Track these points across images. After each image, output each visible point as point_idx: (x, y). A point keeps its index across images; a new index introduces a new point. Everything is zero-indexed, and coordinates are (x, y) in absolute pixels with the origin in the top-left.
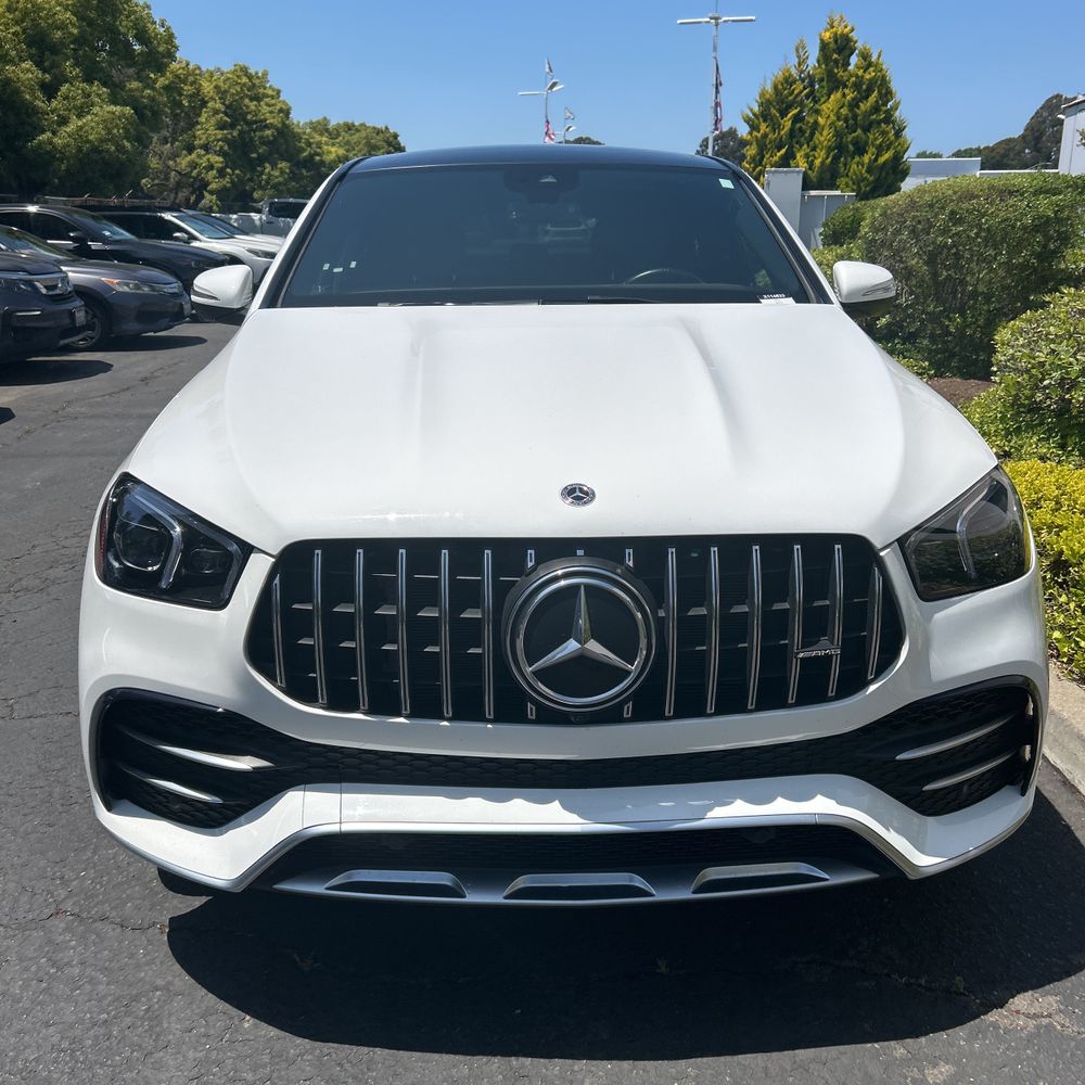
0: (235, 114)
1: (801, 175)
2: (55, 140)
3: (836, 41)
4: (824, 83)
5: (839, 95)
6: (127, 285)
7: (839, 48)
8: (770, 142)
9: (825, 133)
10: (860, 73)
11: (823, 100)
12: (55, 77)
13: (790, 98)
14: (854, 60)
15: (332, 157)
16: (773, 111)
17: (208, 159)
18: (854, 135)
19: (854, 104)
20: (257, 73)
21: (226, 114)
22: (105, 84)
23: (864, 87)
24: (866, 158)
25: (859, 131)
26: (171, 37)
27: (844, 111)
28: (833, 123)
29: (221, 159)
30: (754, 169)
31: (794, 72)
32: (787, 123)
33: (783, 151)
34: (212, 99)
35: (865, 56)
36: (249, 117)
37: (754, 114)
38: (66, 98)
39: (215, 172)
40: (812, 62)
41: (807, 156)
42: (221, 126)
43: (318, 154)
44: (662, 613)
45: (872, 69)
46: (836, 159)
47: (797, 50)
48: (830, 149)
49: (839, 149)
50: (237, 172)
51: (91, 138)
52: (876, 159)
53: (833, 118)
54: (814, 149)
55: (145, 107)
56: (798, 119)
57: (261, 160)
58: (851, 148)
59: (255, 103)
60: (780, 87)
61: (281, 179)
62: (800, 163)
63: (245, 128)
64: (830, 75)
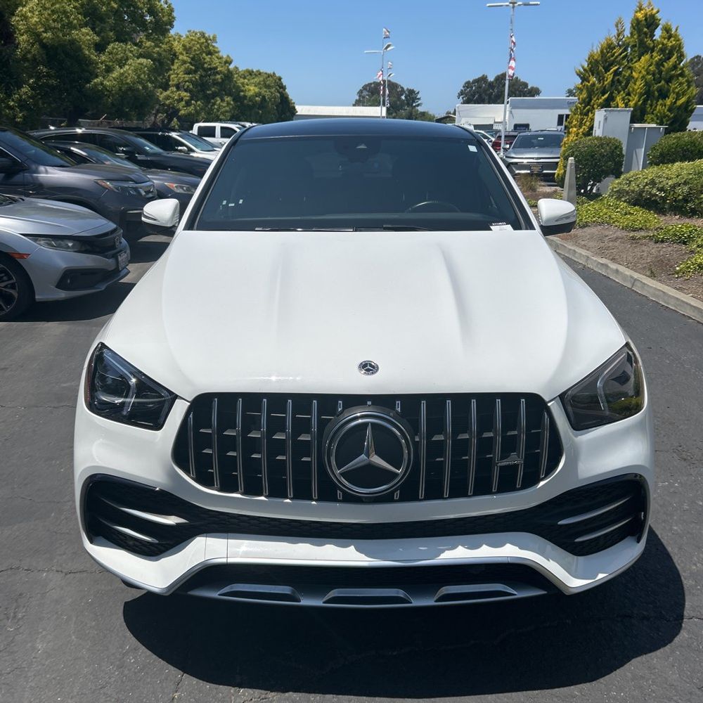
0: (197, 63)
2: (105, 83)
3: (646, 20)
4: (636, 49)
5: (647, 57)
6: (182, 188)
7: (648, 24)
8: (597, 90)
9: (638, 83)
10: (665, 41)
11: (635, 60)
12: (103, 38)
13: (612, 58)
14: (658, 33)
15: (251, 93)
16: (601, 68)
17: (179, 94)
18: (659, 84)
19: (660, 64)
20: (209, 36)
21: (190, 63)
22: (134, 44)
23: (667, 52)
24: (668, 102)
25: (663, 82)
26: (171, 11)
27: (652, 68)
28: (643, 77)
29: (189, 94)
30: (584, 108)
31: (614, 40)
32: (609, 76)
33: (606, 96)
34: (182, 54)
35: (667, 30)
36: (206, 66)
37: (585, 70)
38: (110, 53)
39: (184, 103)
40: (627, 33)
41: (623, 99)
42: (188, 72)
43: (242, 91)
45: (672, 39)
46: (645, 101)
47: (617, 25)
48: (641, 95)
49: (648, 94)
50: (199, 102)
51: (128, 81)
52: (675, 102)
53: (644, 73)
54: (629, 94)
55: (155, 59)
56: (616, 73)
57: (214, 95)
58: (656, 93)
59: (209, 56)
60: (605, 51)
61: (227, 109)
62: (620, 105)
63: (203, 73)
64: (642, 43)
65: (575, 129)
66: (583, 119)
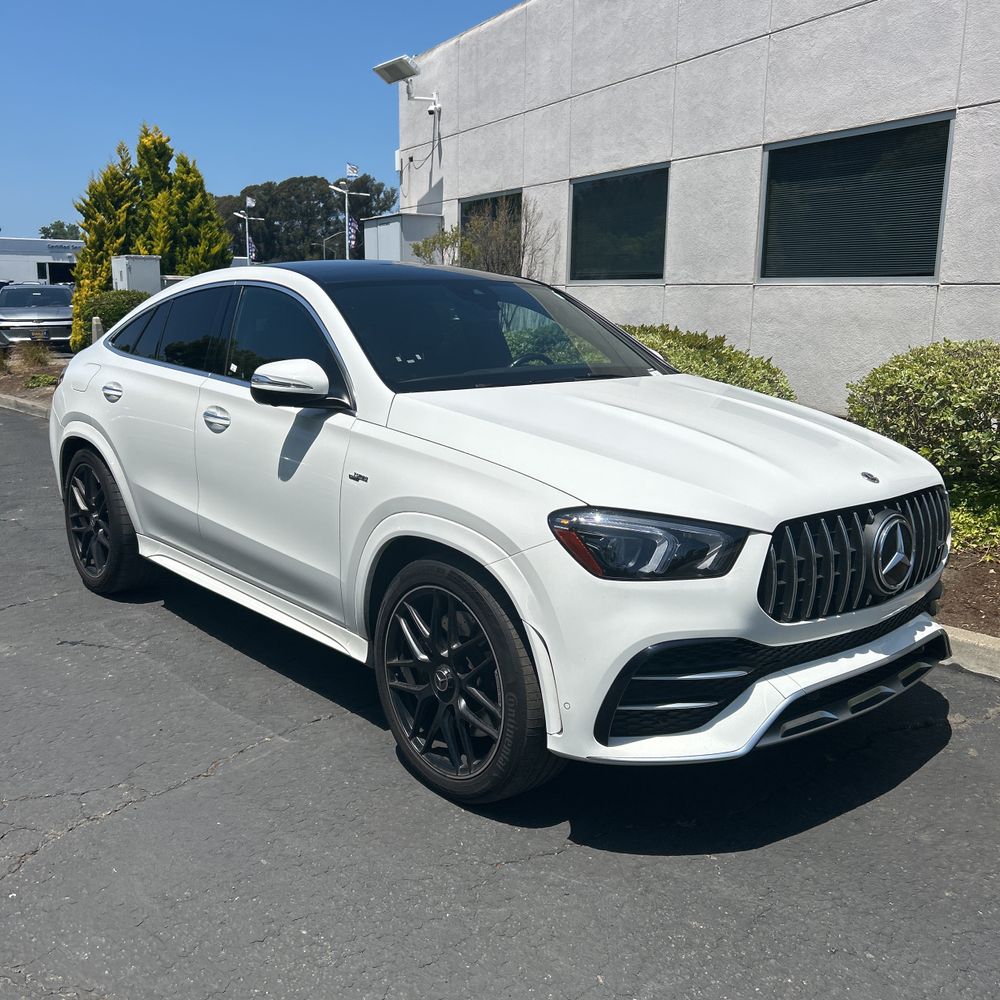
1: (158, 262)
3: (155, 148)
4: (150, 183)
5: (165, 193)
7: (157, 154)
8: (109, 231)
9: (160, 225)
10: (184, 177)
11: (150, 196)
13: (121, 192)
14: (173, 166)
16: (109, 203)
18: (186, 228)
19: (182, 203)
23: (189, 189)
24: (201, 249)
25: (190, 226)
27: (174, 208)
28: (165, 218)
30: (96, 255)
31: (119, 170)
32: (122, 215)
33: (122, 239)
35: (183, 162)
37: (87, 204)
40: (134, 162)
41: (145, 245)
45: (191, 175)
46: (173, 248)
47: (119, 152)
48: (166, 240)
49: (174, 239)
52: (209, 251)
53: (165, 213)
54: (150, 238)
56: (129, 211)
58: (185, 239)
60: (110, 182)
62: (142, 251)
64: (155, 177)
65: (87, 281)
66: (96, 268)
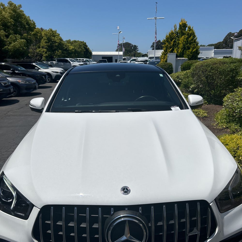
0: (49, 40)
1: (176, 55)
2: (9, 47)
3: (183, 25)
4: (180, 34)
5: (184, 36)
6: (23, 82)
7: (183, 26)
8: (169, 47)
9: (181, 45)
10: (189, 32)
11: (180, 37)
12: (8, 33)
13: (173, 37)
14: (187, 29)
15: (71, 48)
16: (169, 40)
17: (43, 50)
18: (187, 45)
19: (187, 39)
20: (54, 31)
21: (47, 40)
22: (19, 35)
23: (189, 35)
24: (190, 50)
25: (188, 44)
26: (34, 24)
27: (185, 40)
28: (182, 43)
29: (46, 50)
30: (165, 53)
31: (174, 31)
32: (172, 43)
33: (172, 49)
34: (44, 37)
35: (189, 28)
36: (52, 40)
37: (165, 41)
38: (11, 38)
39: (45, 52)
40: (178, 29)
41: (177, 50)
42: (46, 43)
43: (68, 48)
44: (150, 225)
45: (191, 31)
46: (183, 51)
47: (174, 27)
48: (182, 48)
49: (184, 48)
50: (50, 52)
51: (17, 47)
52: (192, 51)
53: (183, 41)
54: (178, 48)
55: (28, 39)
56: (175, 42)
57: (55, 50)
58: (187, 48)
59: (54, 37)
60: (171, 35)
61: (60, 54)
62: (175, 52)
63: (52, 43)
64: (182, 32)
65: (162, 60)
66: (165, 56)
